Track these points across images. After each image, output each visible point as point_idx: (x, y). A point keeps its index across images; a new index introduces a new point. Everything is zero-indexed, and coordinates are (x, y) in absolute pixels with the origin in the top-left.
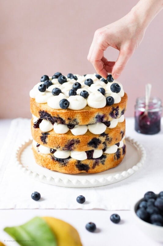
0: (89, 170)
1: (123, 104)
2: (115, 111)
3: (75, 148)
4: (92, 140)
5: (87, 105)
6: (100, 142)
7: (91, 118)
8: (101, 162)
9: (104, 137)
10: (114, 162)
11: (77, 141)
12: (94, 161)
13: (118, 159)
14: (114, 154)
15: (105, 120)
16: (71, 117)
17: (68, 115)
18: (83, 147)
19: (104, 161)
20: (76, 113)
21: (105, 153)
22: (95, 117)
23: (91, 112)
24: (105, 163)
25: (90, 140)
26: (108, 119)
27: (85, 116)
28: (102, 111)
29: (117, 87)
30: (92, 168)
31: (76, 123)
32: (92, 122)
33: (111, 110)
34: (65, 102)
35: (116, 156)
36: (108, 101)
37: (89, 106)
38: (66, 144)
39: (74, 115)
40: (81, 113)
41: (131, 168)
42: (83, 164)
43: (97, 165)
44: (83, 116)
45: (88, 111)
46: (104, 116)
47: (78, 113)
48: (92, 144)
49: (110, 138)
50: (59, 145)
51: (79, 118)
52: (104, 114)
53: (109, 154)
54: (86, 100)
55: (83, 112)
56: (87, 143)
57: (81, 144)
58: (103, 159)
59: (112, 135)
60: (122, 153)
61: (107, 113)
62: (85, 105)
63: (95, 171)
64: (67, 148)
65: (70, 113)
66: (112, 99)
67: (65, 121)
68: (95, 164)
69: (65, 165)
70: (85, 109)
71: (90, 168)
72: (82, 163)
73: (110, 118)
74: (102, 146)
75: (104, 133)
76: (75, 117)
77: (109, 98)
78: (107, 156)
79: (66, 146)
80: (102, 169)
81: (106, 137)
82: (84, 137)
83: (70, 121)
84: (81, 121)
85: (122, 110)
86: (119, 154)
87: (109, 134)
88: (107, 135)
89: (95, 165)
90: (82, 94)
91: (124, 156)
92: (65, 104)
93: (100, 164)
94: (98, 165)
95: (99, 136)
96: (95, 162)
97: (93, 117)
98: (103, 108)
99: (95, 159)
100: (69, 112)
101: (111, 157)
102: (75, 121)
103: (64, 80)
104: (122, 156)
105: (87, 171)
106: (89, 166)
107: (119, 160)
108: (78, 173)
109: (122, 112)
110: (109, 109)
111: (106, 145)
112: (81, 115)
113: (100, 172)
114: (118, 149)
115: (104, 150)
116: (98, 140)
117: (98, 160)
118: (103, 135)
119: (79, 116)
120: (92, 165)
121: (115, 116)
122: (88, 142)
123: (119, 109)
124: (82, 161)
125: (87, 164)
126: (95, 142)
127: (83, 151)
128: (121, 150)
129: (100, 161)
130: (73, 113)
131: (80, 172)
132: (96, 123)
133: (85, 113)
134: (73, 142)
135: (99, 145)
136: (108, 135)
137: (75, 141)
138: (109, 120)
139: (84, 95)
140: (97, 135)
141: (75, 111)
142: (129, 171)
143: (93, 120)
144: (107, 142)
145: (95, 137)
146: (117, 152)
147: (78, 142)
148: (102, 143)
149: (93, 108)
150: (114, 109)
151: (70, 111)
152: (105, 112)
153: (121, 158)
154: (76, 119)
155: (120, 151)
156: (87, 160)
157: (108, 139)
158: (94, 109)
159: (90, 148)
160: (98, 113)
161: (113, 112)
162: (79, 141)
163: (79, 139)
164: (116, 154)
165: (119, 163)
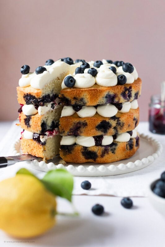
0: (97, 159)
1: (137, 85)
2: (127, 91)
3: (81, 132)
4: (101, 123)
5: (96, 84)
6: (110, 126)
7: (100, 97)
8: (111, 150)
9: (115, 120)
10: (126, 152)
11: (83, 124)
12: (103, 148)
13: (130, 149)
14: (126, 142)
15: (116, 100)
16: (78, 96)
17: (74, 94)
18: (90, 131)
19: (115, 149)
20: (82, 91)
21: (115, 141)
22: (105, 96)
23: (100, 90)
24: (116, 151)
25: (99, 122)
26: (119, 100)
27: (94, 95)
28: (112, 89)
29: (129, 66)
30: (100, 156)
31: (83, 103)
32: (101, 102)
33: (123, 89)
34: (71, 79)
35: (128, 146)
36: (120, 79)
37: (98, 85)
38: (71, 128)
39: (81, 94)
40: (88, 91)
41: (146, 157)
42: (90, 151)
43: (106, 153)
44: (91, 95)
45: (96, 89)
46: (115, 95)
47: (85, 91)
48: (101, 128)
49: (122, 123)
50: (63, 129)
51: (86, 97)
52: (115, 93)
53: (120, 142)
54: (95, 78)
55: (91, 90)
56: (95, 127)
57: (89, 127)
58: (114, 147)
59: (123, 120)
60: (135, 144)
61: (118, 92)
62: (93, 83)
63: (104, 160)
64: (72, 132)
65: (76, 91)
66: (123, 77)
67: (70, 101)
68: (105, 151)
69: (69, 153)
70: (94, 87)
71: (98, 157)
72: (90, 149)
73: (122, 100)
74: (112, 131)
75: (115, 116)
76: (82, 96)
77: (120, 76)
78: (119, 144)
79: (71, 129)
80: (113, 159)
81: (117, 121)
82: (92, 119)
83: (77, 101)
84: (89, 100)
85: (135, 92)
86: (132, 144)
87: (120, 117)
88: (118, 118)
89: (104, 153)
90: (90, 72)
91: (138, 148)
92: (70, 81)
93: (110, 152)
94: (108, 153)
95: (109, 119)
96: (104, 150)
97: (103, 96)
98: (113, 87)
99: (104, 146)
100: (74, 91)
101: (123, 146)
102: (82, 101)
103: (71, 61)
104: (135, 148)
105: (95, 160)
106: (98, 153)
107: (131, 151)
108: (84, 162)
109: (135, 95)
110: (121, 89)
111: (117, 131)
112: (89, 93)
113: (110, 163)
114: (131, 139)
115: (115, 137)
116: (108, 123)
117: (108, 147)
118: (114, 118)
119: (87, 94)
120: (101, 153)
121: (128, 98)
122: (97, 125)
123: (132, 91)
124: (89, 147)
125: (95, 151)
126: (104, 126)
127: (91, 136)
128: (135, 141)
129: (109, 148)
130: (79, 92)
131: (87, 161)
132: (106, 104)
133: (93, 91)
134: (79, 125)
135: (109, 129)
136: (120, 119)
137: (82, 123)
138: (120, 102)
139: (92, 73)
140: (107, 118)
141: (81, 89)
142: (144, 160)
143: (102, 100)
144: (118, 128)
145: (104, 119)
146: (129, 141)
147: (85, 125)
148: (113, 127)
149: (102, 86)
150: (126, 89)
151: (76, 89)
152: (116, 91)
153: (134, 150)
154: (82, 99)
155: (133, 141)
156: (96, 146)
157: (120, 123)
158: (104, 87)
159: (99, 133)
160: (108, 91)
161: (125, 92)
162: (86, 123)
163: (86, 121)
164: (129, 144)
165: (132, 155)
